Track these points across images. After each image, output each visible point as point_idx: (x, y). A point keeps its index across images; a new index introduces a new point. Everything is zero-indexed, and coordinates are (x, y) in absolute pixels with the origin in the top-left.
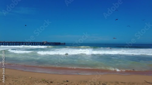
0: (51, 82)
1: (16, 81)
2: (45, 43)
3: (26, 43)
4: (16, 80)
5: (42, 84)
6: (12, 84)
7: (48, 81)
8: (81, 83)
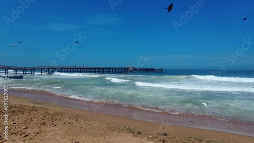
0: (139, 133)
1: (89, 125)
2: (130, 69)
3: (103, 69)
4: (90, 123)
5: (124, 134)
6: (84, 128)
7: (134, 130)
8: (189, 141)
